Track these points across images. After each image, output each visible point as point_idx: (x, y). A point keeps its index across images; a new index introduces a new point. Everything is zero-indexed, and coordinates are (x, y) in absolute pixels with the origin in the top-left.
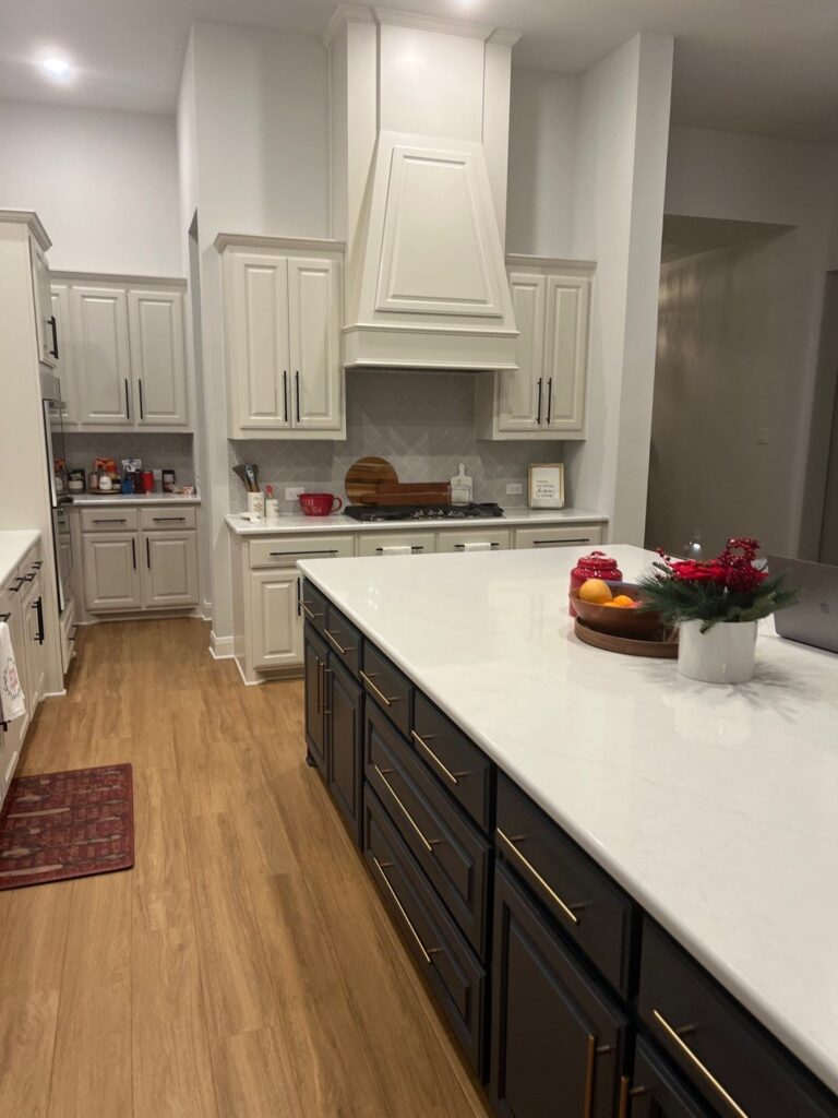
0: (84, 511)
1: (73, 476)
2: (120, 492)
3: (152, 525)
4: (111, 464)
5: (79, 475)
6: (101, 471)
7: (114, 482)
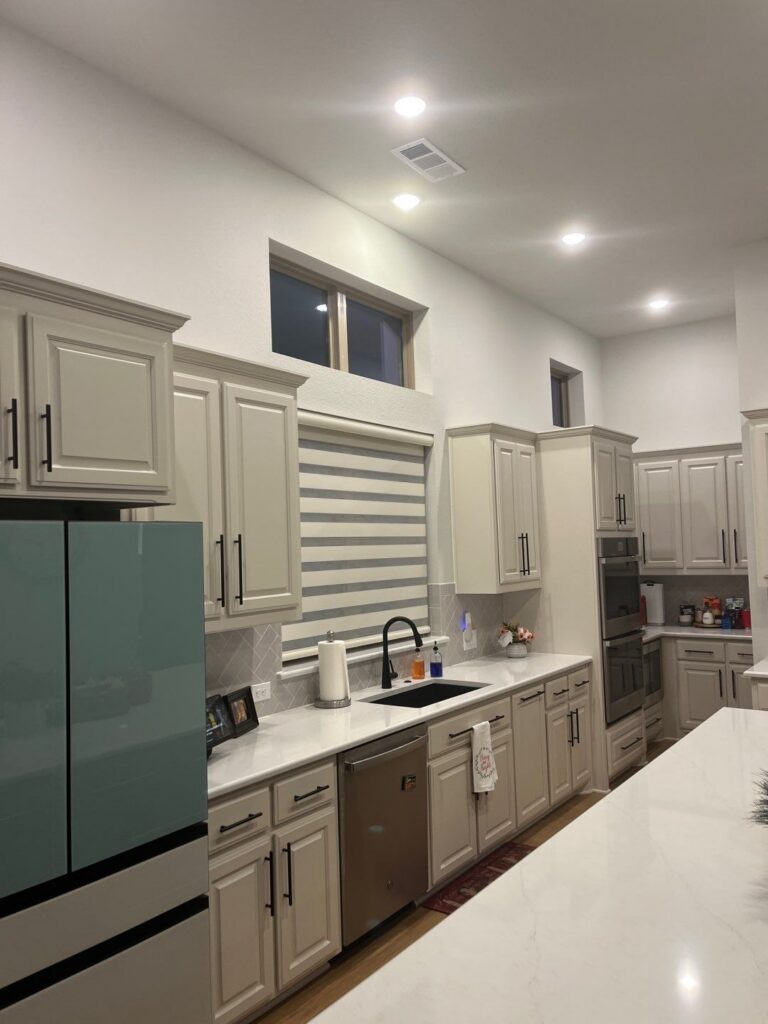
0: (679, 642)
1: (685, 610)
2: (720, 627)
3: (737, 659)
4: (717, 601)
5: (690, 610)
6: (708, 607)
7: (716, 617)
